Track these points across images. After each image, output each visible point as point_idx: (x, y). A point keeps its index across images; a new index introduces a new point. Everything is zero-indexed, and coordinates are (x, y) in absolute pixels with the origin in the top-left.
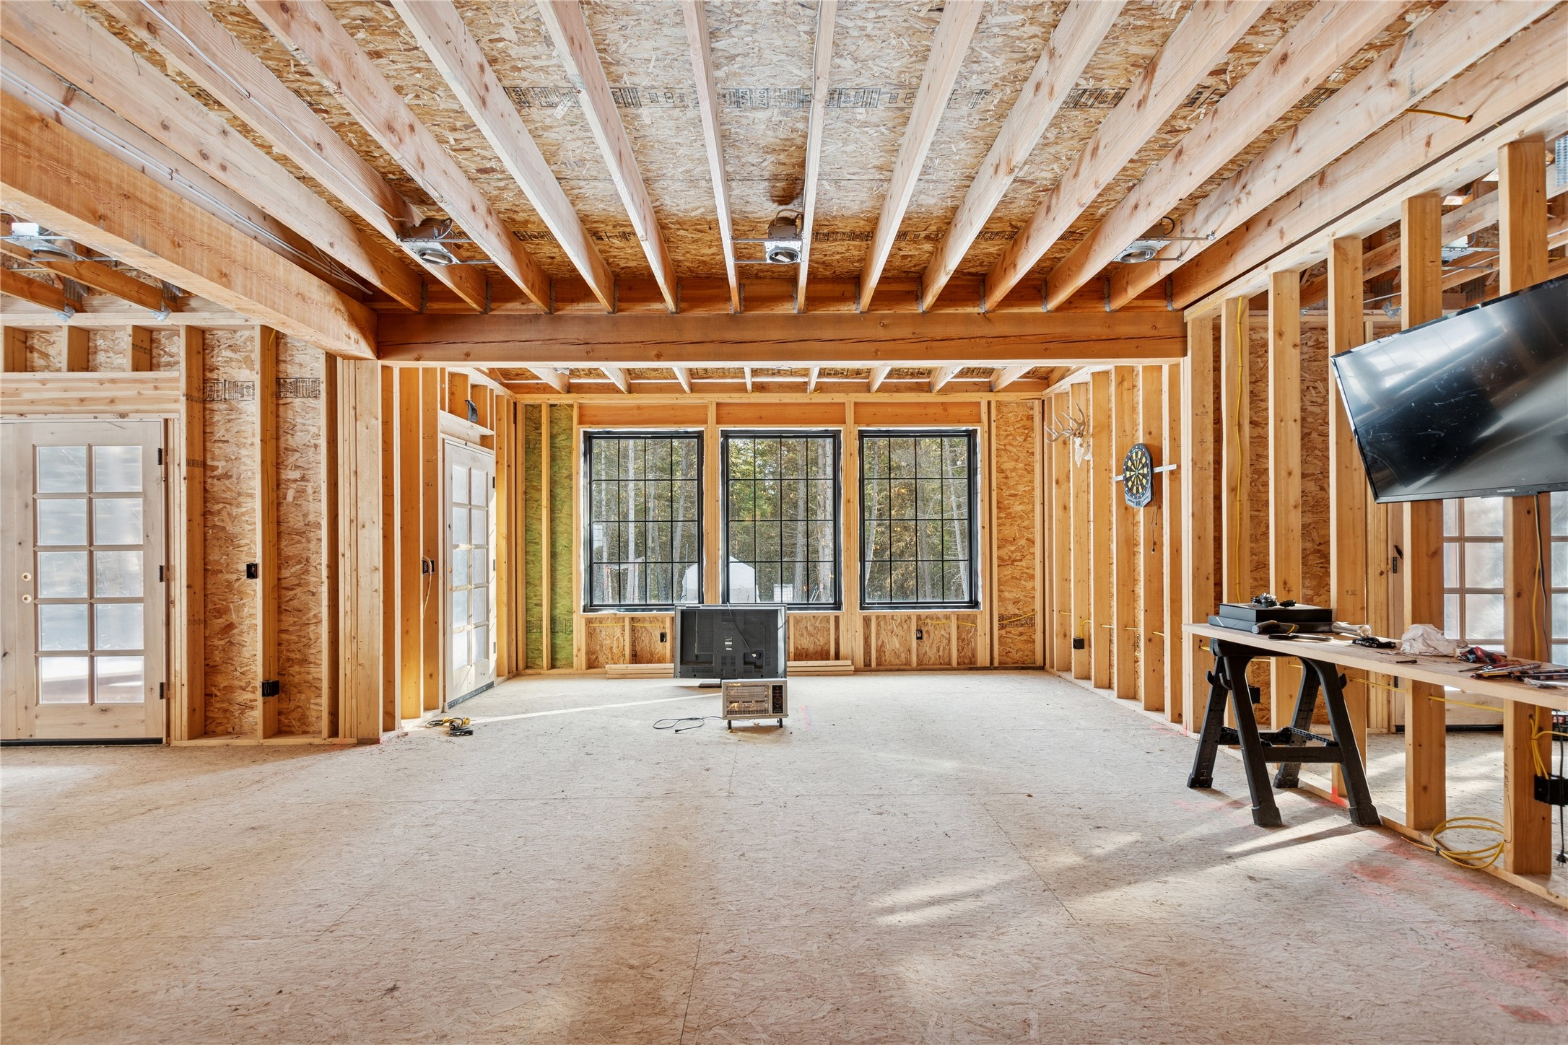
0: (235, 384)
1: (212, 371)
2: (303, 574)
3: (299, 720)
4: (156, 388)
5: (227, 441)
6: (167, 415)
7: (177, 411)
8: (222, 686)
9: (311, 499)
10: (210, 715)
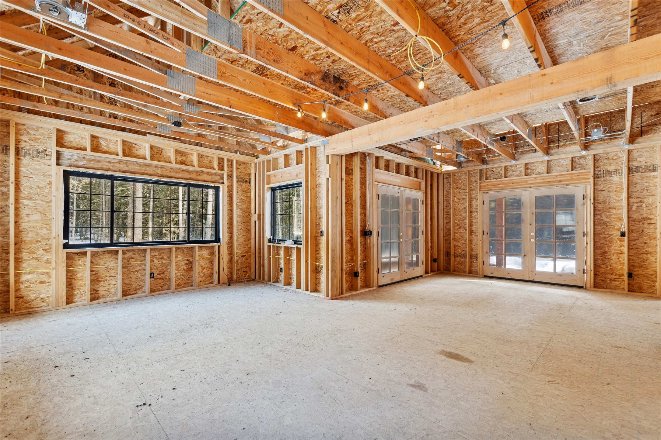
0: (608, 171)
1: (598, 168)
2: (640, 236)
3: (638, 287)
4: (578, 175)
5: (604, 191)
6: (585, 184)
7: (589, 182)
8: (601, 272)
9: (645, 209)
10: (596, 281)
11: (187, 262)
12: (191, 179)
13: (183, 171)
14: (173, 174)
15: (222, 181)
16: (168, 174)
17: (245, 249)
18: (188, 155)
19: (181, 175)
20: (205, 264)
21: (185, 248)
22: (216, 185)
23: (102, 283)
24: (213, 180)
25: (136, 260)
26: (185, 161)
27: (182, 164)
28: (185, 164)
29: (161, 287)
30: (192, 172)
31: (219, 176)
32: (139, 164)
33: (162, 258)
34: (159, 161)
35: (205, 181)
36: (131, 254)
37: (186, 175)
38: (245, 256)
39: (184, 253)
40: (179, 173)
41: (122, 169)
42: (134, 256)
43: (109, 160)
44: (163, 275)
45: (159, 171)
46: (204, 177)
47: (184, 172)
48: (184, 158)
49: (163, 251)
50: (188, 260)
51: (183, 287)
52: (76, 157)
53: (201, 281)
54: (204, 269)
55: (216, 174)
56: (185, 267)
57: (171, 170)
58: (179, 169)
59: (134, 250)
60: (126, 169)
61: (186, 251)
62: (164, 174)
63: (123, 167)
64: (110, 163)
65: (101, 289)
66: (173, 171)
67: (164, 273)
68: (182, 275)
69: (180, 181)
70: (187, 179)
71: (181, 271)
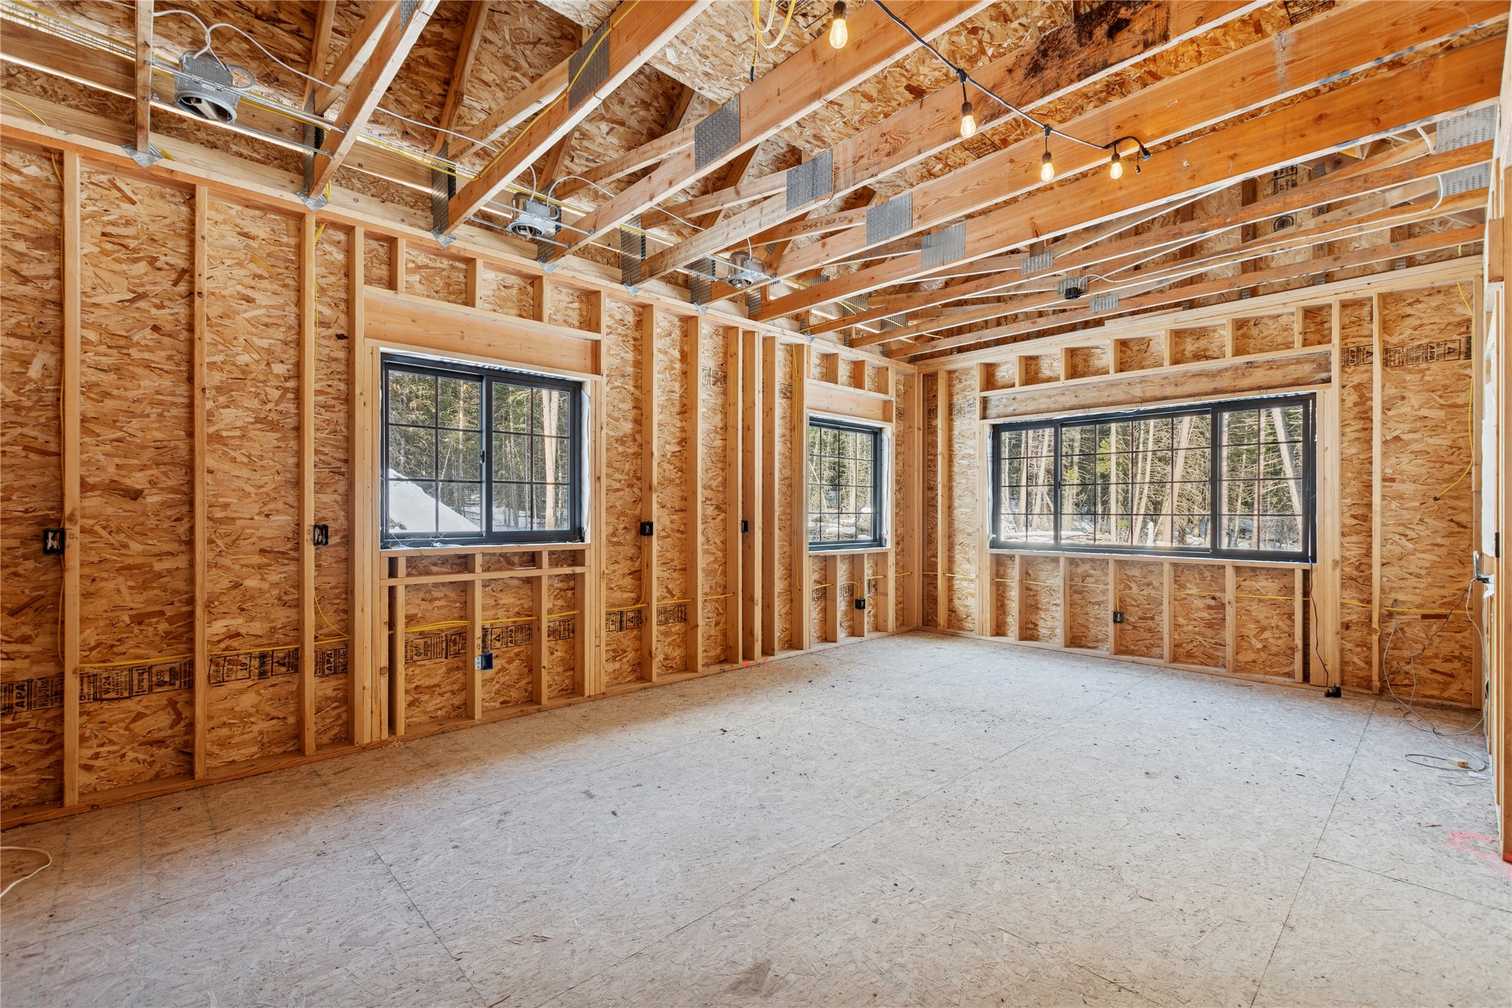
11: (1213, 603)
12: (1216, 392)
13: (1194, 376)
14: (1169, 391)
15: (1324, 375)
16: (1158, 393)
17: (1444, 592)
18: (1214, 331)
19: (1190, 388)
20: (1267, 618)
21: (1206, 566)
22: (1303, 391)
23: (1042, 614)
24: (1289, 379)
25: (1096, 582)
26: (1206, 350)
27: (1198, 360)
28: (1207, 358)
29: (1147, 648)
30: (1220, 372)
31: (1314, 361)
32: (1096, 387)
33: (1148, 585)
34: (1142, 368)
35: (1260, 388)
36: (1087, 567)
37: (1206, 385)
38: (1445, 616)
39: (1203, 579)
40: (1182, 384)
41: (1068, 405)
42: (1092, 572)
43: (1049, 393)
44: (1150, 623)
45: (1137, 392)
46: (1259, 377)
47: (1197, 379)
48: (1203, 343)
49: (1151, 568)
50: (1214, 598)
51: (1202, 663)
52: (1004, 401)
53: (1254, 661)
54: (1263, 629)
55: (1298, 361)
56: (1205, 615)
57: (1164, 382)
58: (1185, 374)
59: (1092, 560)
60: (1076, 402)
61: (1207, 574)
62: (1149, 394)
63: (1069, 400)
64: (1049, 397)
65: (1041, 623)
66: (1170, 384)
67: (1152, 619)
68: (1199, 634)
69: (1185, 404)
70: (1206, 394)
71: (1195, 623)
